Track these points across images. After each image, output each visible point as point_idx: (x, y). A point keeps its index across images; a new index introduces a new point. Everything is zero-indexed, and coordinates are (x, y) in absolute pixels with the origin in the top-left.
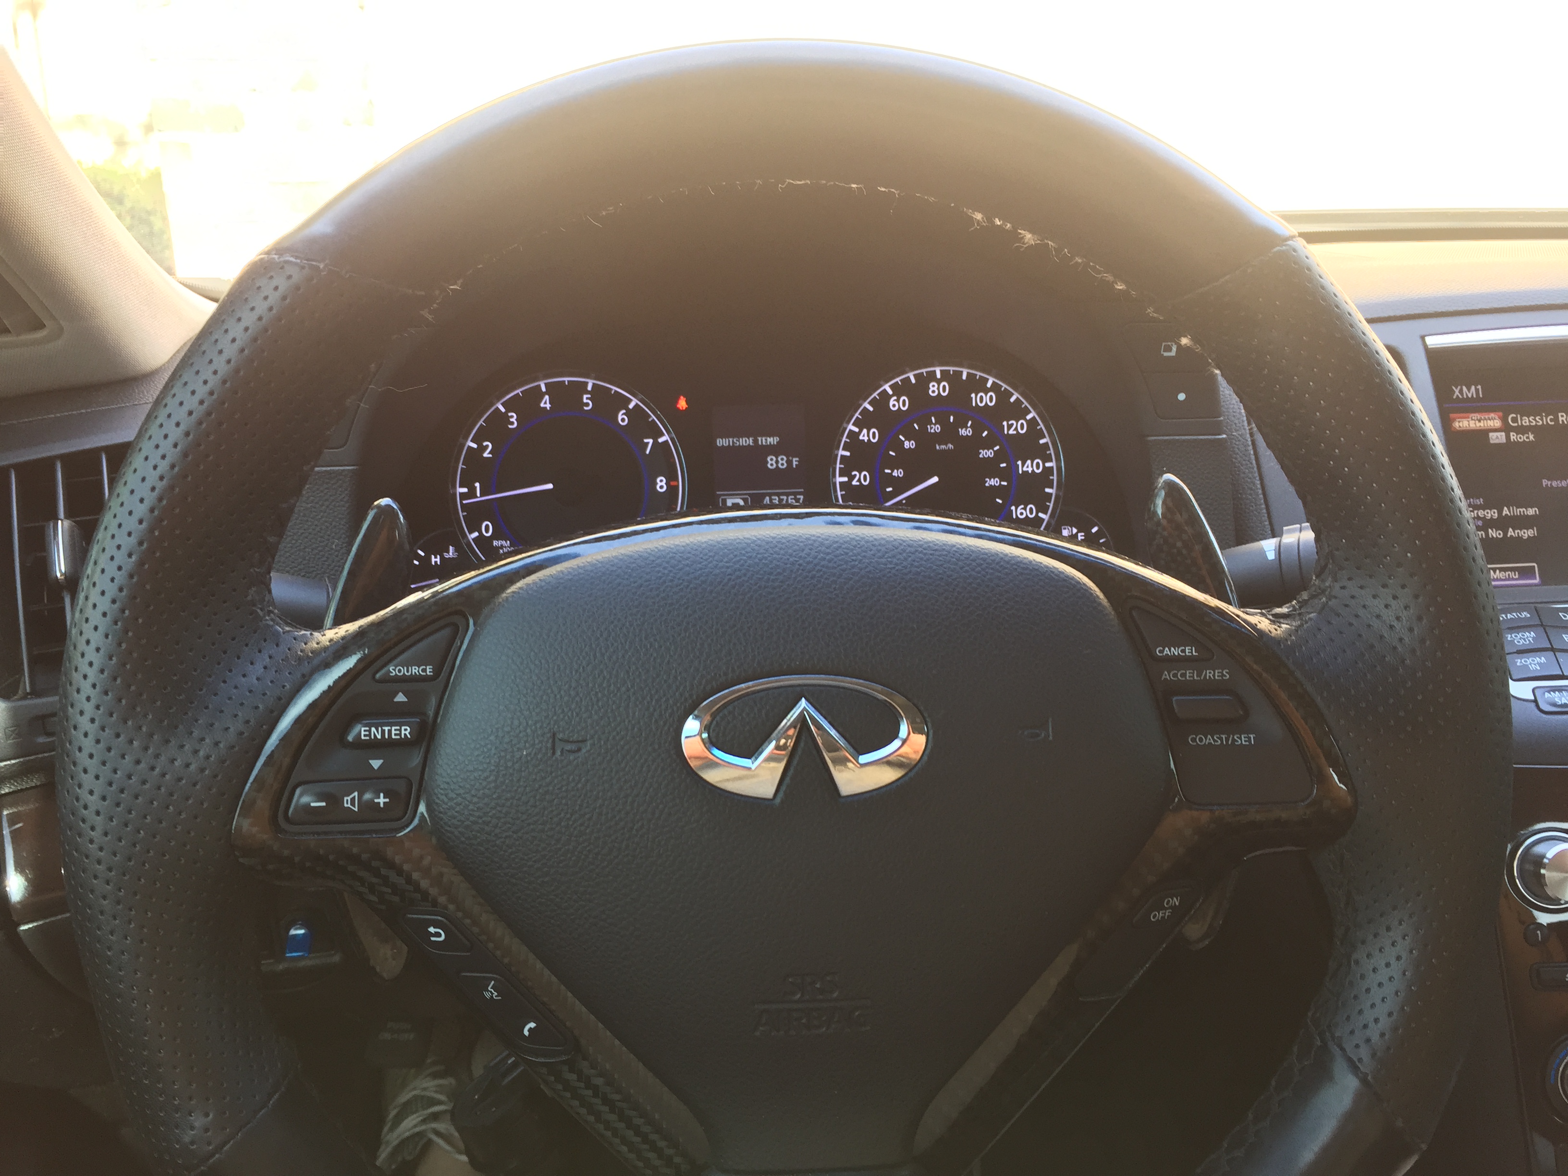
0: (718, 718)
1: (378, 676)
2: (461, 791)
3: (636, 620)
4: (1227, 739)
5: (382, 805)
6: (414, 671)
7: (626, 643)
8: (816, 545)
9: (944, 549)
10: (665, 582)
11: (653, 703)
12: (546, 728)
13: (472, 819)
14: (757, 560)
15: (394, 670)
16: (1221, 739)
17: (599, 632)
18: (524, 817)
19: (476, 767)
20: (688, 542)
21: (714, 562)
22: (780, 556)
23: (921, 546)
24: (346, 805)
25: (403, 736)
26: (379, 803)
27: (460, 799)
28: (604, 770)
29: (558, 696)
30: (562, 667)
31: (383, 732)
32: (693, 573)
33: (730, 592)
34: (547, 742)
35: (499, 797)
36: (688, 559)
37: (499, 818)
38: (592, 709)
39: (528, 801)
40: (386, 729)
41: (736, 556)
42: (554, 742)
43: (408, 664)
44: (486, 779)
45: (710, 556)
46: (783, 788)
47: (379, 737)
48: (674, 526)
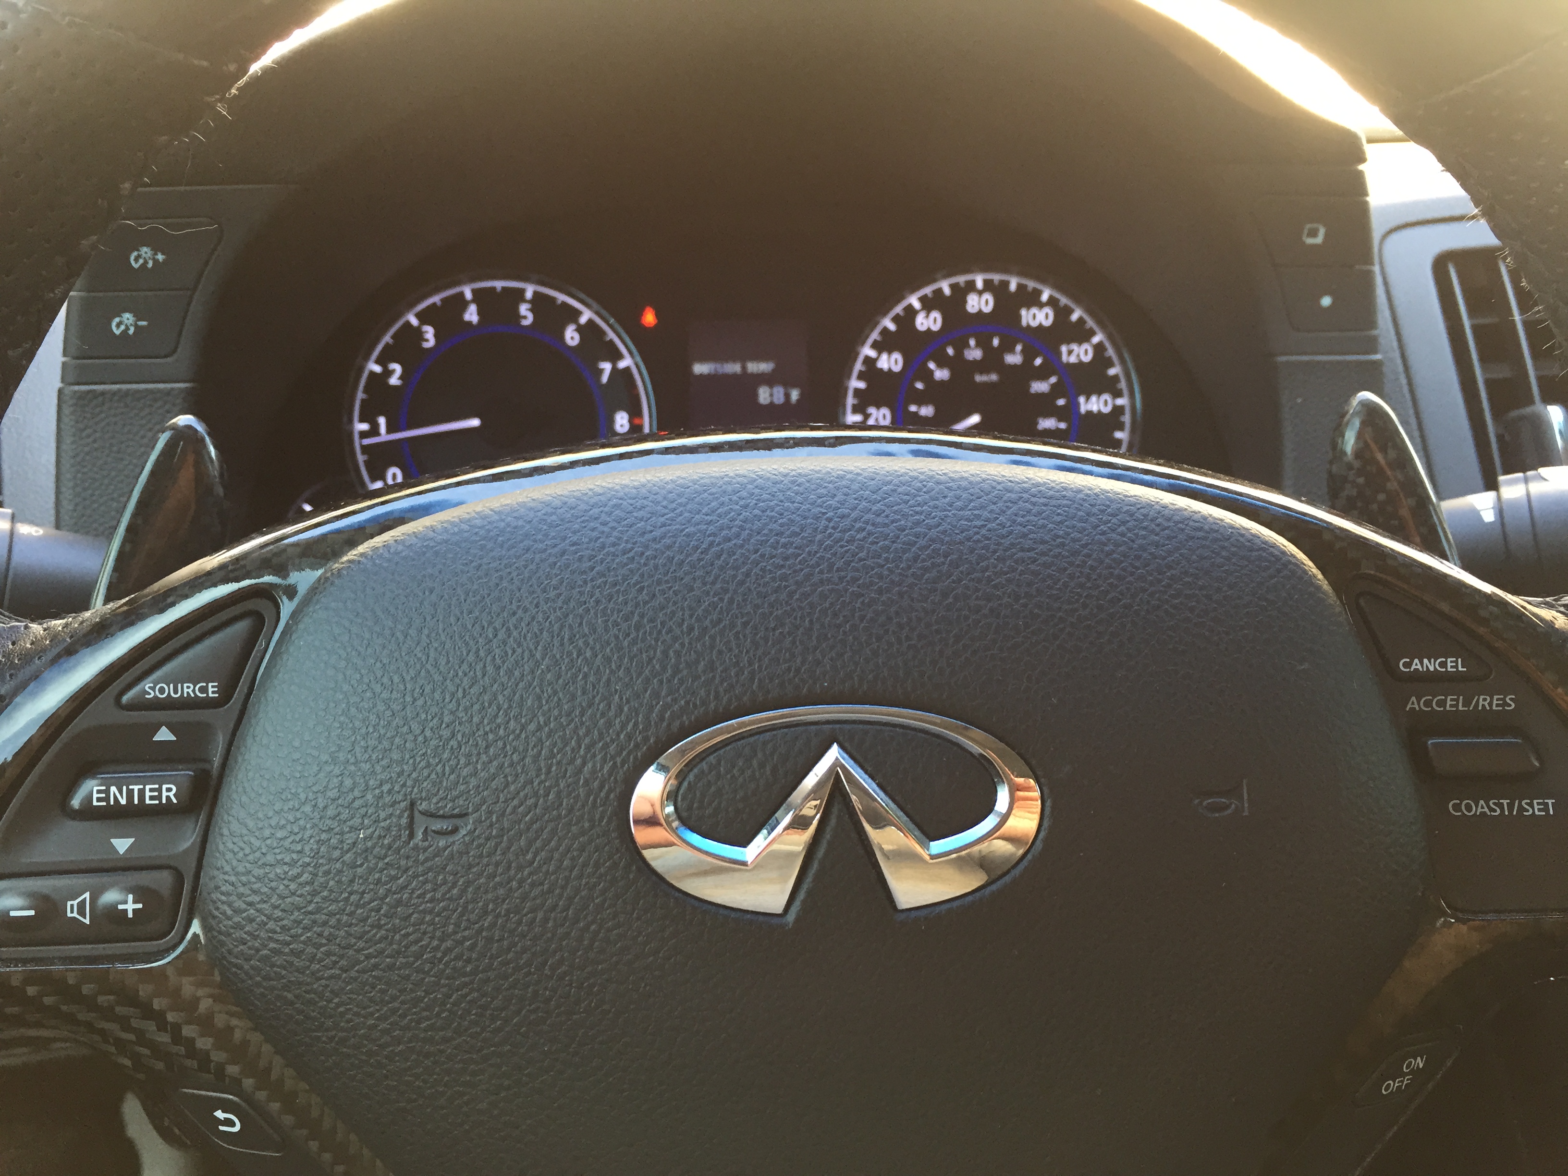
0: (691, 777)
1: (125, 699)
2: (256, 898)
3: (555, 610)
4: (1511, 806)
5: (130, 915)
6: (186, 690)
7: (536, 648)
8: (855, 486)
9: (1064, 497)
10: (603, 547)
11: (582, 752)
12: (399, 792)
13: (272, 945)
14: (756, 512)
15: (153, 689)
16: (1501, 806)
17: (490, 630)
18: (361, 944)
19: (279, 857)
20: (643, 480)
21: (687, 514)
22: (796, 505)
23: (1026, 491)
24: (69, 915)
25: (164, 801)
26: (126, 910)
27: (252, 911)
28: (497, 864)
29: (420, 739)
30: (428, 689)
31: (130, 793)
32: (651, 531)
33: (712, 565)
34: (400, 817)
35: (318, 910)
36: (643, 507)
37: (318, 946)
38: (477, 761)
39: (368, 917)
40: (136, 788)
41: (723, 504)
42: (411, 818)
43: (176, 680)
44: (294, 879)
45: (680, 505)
46: (802, 895)
47: (123, 802)
48: (622, 456)
